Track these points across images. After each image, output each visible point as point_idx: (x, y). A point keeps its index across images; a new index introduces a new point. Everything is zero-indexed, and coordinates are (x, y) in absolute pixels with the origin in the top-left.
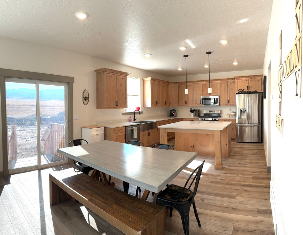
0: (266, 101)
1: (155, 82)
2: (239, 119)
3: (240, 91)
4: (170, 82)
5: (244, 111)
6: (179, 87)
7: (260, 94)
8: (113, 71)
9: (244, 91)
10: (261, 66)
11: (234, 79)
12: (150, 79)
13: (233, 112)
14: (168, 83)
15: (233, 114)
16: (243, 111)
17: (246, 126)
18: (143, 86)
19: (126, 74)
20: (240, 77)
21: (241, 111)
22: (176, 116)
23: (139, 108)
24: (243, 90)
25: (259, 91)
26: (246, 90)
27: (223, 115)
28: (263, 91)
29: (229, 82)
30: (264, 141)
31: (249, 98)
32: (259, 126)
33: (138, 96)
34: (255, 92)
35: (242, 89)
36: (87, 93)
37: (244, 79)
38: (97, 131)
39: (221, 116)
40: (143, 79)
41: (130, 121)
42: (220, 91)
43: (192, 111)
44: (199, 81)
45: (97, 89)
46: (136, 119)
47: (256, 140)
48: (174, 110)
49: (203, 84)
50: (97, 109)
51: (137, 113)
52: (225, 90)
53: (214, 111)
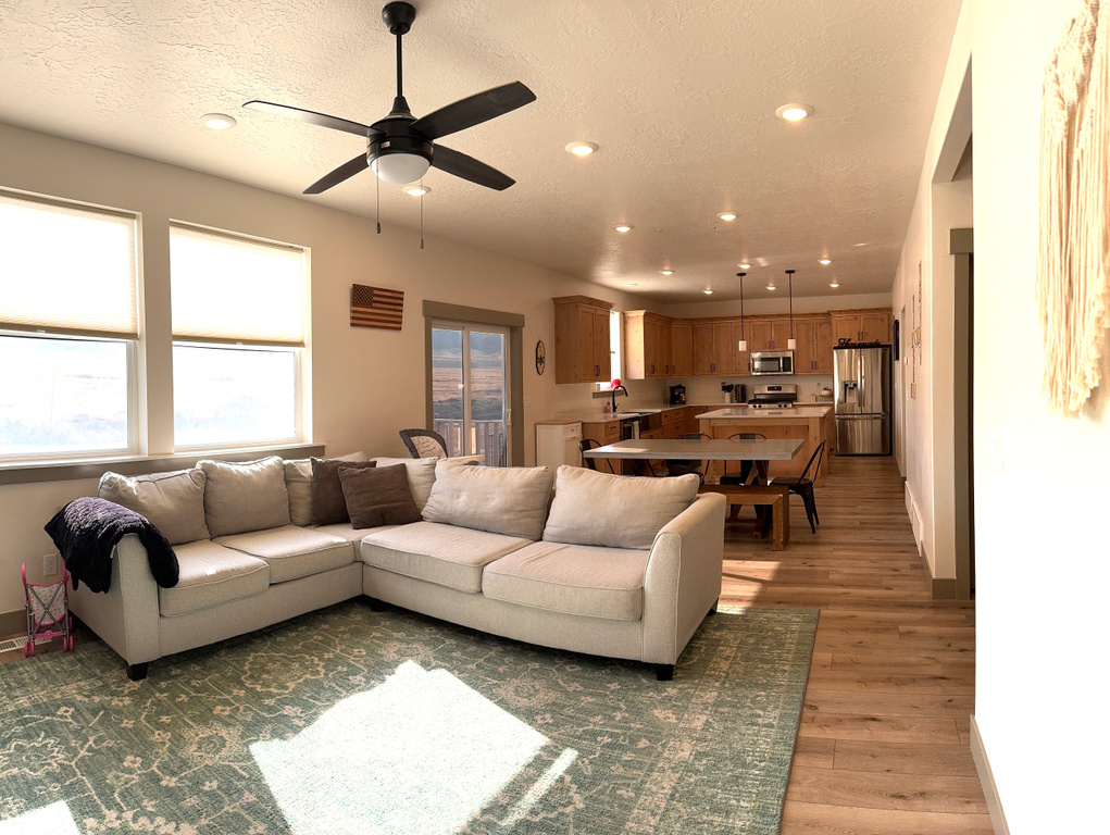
0: (898, 365)
1: (649, 321)
2: (839, 402)
3: (842, 341)
4: (673, 319)
5: (852, 386)
6: (694, 330)
7: (886, 350)
8: (592, 301)
9: (852, 341)
10: (887, 285)
11: (829, 313)
12: (642, 313)
13: (825, 389)
14: (670, 321)
15: (825, 393)
16: (849, 386)
17: (854, 420)
18: (624, 329)
19: (607, 307)
20: (840, 312)
21: (846, 385)
22: (684, 403)
24: (850, 339)
25: (884, 342)
26: (855, 340)
27: (800, 397)
28: (892, 343)
29: (817, 322)
30: (896, 450)
32: (884, 417)
33: (615, 352)
34: (875, 345)
35: (847, 338)
36: (543, 348)
37: (850, 316)
38: (573, 430)
39: (796, 399)
40: (624, 314)
41: (606, 411)
43: (727, 388)
44: (745, 317)
45: (558, 340)
46: (617, 408)
47: (878, 450)
48: (680, 387)
49: (754, 323)
50: (557, 383)
51: (620, 393)
52: (808, 339)
53: (779, 388)
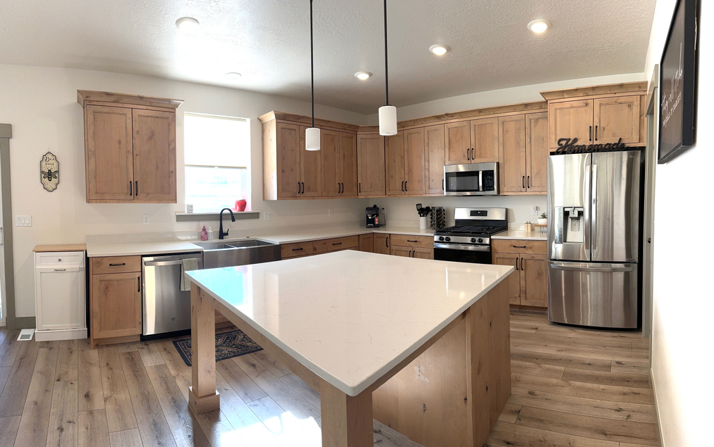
1: (294, 127)
3: (564, 143)
5: (576, 215)
7: (633, 154)
9: (579, 143)
12: (273, 115)
13: (544, 216)
14: (354, 129)
15: (542, 222)
16: (571, 215)
17: (587, 271)
18: (263, 139)
21: (566, 214)
23: (242, 204)
24: (576, 140)
25: (632, 141)
26: (584, 141)
28: (645, 144)
29: (531, 117)
31: (595, 167)
32: (628, 269)
33: (245, 168)
34: (619, 147)
35: (572, 138)
36: (54, 162)
38: (60, 260)
40: (260, 120)
41: (202, 238)
42: (501, 148)
43: (423, 211)
44: (438, 117)
46: (227, 234)
47: (618, 320)
48: (375, 208)
49: (450, 126)
52: (518, 143)
53: (484, 213)
